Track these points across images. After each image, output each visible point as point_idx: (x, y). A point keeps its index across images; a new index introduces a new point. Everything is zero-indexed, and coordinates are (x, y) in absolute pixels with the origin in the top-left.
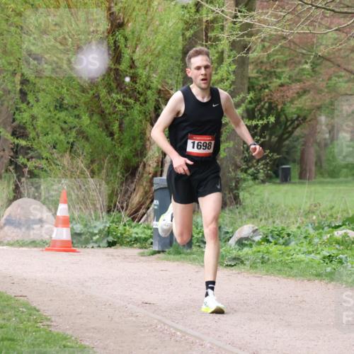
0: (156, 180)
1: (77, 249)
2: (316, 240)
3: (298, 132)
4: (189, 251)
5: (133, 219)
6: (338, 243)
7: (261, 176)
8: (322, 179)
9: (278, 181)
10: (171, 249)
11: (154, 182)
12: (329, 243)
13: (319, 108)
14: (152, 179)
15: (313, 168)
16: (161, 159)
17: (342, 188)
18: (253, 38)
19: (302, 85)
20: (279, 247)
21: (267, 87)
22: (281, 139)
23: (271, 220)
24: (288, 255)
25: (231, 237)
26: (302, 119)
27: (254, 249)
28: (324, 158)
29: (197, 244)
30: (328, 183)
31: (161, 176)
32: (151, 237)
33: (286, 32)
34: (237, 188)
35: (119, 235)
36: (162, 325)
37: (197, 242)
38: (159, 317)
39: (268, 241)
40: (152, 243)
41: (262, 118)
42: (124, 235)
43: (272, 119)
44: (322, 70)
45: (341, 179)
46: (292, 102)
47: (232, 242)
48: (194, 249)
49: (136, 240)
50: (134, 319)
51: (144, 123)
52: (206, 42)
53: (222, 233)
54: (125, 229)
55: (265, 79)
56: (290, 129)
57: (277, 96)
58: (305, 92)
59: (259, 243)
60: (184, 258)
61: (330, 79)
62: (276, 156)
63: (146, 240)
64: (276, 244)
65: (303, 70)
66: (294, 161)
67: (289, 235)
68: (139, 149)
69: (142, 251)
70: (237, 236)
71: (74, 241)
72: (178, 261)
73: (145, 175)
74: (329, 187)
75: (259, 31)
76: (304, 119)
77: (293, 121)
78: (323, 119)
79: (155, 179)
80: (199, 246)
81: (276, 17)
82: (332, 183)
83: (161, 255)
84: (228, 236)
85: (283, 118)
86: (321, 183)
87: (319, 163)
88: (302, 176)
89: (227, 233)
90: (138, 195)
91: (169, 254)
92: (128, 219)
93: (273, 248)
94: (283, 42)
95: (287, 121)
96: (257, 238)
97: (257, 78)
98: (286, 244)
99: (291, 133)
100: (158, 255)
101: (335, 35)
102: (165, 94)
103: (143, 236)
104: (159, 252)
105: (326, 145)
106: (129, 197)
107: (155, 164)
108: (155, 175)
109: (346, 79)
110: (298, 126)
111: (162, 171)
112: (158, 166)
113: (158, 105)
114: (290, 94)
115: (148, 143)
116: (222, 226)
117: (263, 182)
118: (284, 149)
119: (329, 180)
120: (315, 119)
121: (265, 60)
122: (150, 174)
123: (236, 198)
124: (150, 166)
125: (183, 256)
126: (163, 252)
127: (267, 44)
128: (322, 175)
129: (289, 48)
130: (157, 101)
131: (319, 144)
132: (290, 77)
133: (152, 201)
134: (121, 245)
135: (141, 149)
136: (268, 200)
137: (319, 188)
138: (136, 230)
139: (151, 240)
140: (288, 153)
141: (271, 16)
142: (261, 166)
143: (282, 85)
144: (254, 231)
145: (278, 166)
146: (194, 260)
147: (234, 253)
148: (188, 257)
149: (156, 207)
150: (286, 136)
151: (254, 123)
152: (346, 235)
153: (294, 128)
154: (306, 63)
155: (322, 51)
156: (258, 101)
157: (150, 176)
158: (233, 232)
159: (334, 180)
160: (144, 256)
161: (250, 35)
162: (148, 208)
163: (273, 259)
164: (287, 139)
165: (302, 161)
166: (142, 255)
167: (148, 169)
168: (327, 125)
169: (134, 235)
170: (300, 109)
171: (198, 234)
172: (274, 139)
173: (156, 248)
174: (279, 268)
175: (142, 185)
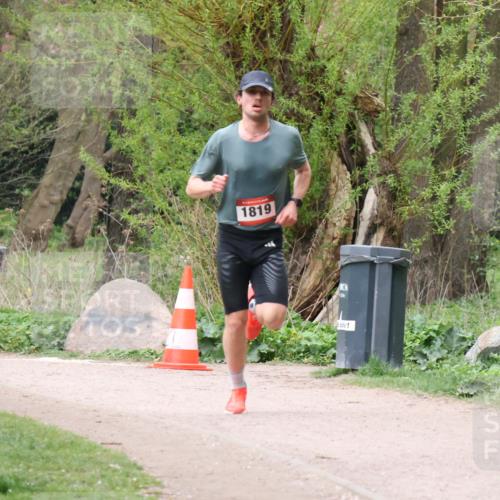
0: (345, 249)
1: (209, 366)
4: (397, 369)
5: (304, 316)
10: (367, 367)
11: (342, 252)
14: (337, 248)
16: (354, 215)
25: (469, 347)
29: (412, 358)
31: (353, 242)
32: (333, 345)
34: (483, 263)
35: (279, 341)
36: (350, 494)
37: (412, 354)
38: (345, 481)
40: (334, 357)
42: (288, 343)
47: (472, 354)
48: (407, 366)
49: (308, 351)
50: (301, 484)
51: (327, 152)
52: (439, 14)
53: (455, 339)
54: (289, 332)
60: (388, 382)
63: (324, 350)
68: (317, 196)
69: (316, 369)
70: (480, 344)
71: (203, 353)
72: (378, 386)
73: (327, 241)
79: (342, 247)
80: (415, 361)
83: (350, 377)
84: (465, 344)
89: (464, 339)
90: (313, 275)
91: (363, 374)
92: (296, 315)
100: (344, 376)
102: (366, 104)
103: (320, 344)
104: (345, 371)
106: (298, 279)
107: (344, 223)
108: (343, 241)
111: (355, 235)
112: (348, 225)
113: (352, 123)
115: (333, 186)
116: (455, 328)
122: (334, 238)
123: (481, 280)
124: (335, 224)
125: (387, 378)
126: (353, 370)
130: (351, 115)
133: (337, 285)
134: (282, 359)
135: (321, 197)
138: (307, 334)
139: (333, 351)
146: (406, 384)
147: (475, 374)
148: (395, 380)
149: (343, 296)
157: (335, 242)
158: (473, 339)
160: (320, 377)
162: (330, 297)
166: (318, 375)
167: (331, 230)
169: (304, 343)
171: (413, 341)
173: (341, 364)
175: (321, 258)
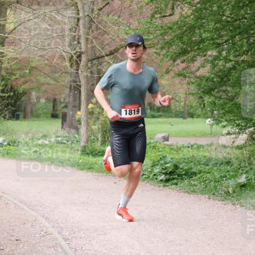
2: (30, 144)
3: (23, 99)
6: (39, 145)
7: (7, 117)
8: (33, 119)
9: (14, 119)
12: (36, 146)
13: (32, 89)
15: (30, 114)
17: (41, 122)
18: (4, 58)
19: (25, 79)
20: (14, 147)
21: (10, 79)
22: (16, 102)
23: (11, 136)
24: (18, 151)
26: (24, 93)
27: (4, 148)
28: (34, 110)
30: (35, 120)
33: (18, 56)
39: (10, 145)
41: (7, 93)
43: (12, 94)
44: (33, 73)
45: (41, 119)
46: (21, 86)
55: (9, 76)
56: (20, 97)
57: (14, 83)
58: (26, 82)
59: (6, 146)
61: (37, 76)
62: (14, 109)
64: (13, 146)
65: (25, 72)
66: (21, 111)
67: (19, 142)
74: (36, 122)
75: (6, 55)
76: (26, 93)
77: (21, 94)
78: (33, 93)
81: (14, 49)
82: (37, 120)
85: (16, 92)
86: (33, 120)
87: (32, 112)
88: (25, 117)
93: (12, 148)
94: (17, 60)
95: (18, 93)
96: (5, 144)
97: (6, 76)
98: (17, 146)
99: (20, 99)
101: (39, 58)
105: (35, 104)
109: (43, 77)
110: (23, 96)
114: (20, 83)
117: (8, 120)
118: (17, 106)
119: (35, 119)
120: (30, 93)
121: (9, 68)
127: (10, 61)
128: (33, 117)
129: (20, 63)
131: (32, 104)
132: (20, 75)
136: (10, 127)
137: (32, 123)
140: (19, 107)
141: (12, 49)
142: (7, 113)
143: (16, 79)
144: (4, 141)
145: (14, 113)
150: (18, 100)
151: (4, 95)
152: (43, 142)
153: (21, 97)
154: (27, 69)
155: (34, 64)
156: (6, 85)
159: (38, 119)
161: (3, 57)
163: (12, 153)
164: (18, 101)
165: (25, 111)
168: (35, 96)
170: (24, 89)
172: (13, 101)
174: (14, 156)
